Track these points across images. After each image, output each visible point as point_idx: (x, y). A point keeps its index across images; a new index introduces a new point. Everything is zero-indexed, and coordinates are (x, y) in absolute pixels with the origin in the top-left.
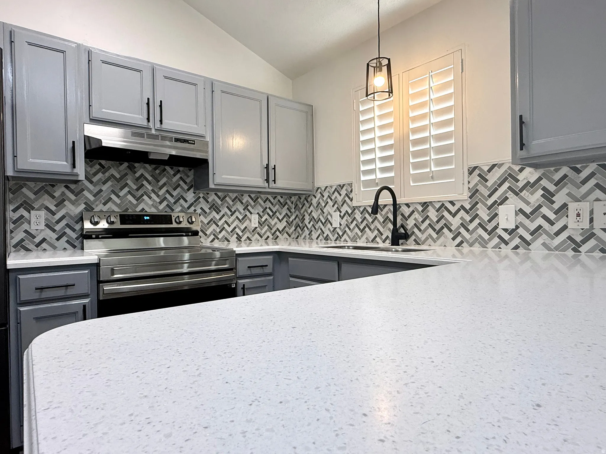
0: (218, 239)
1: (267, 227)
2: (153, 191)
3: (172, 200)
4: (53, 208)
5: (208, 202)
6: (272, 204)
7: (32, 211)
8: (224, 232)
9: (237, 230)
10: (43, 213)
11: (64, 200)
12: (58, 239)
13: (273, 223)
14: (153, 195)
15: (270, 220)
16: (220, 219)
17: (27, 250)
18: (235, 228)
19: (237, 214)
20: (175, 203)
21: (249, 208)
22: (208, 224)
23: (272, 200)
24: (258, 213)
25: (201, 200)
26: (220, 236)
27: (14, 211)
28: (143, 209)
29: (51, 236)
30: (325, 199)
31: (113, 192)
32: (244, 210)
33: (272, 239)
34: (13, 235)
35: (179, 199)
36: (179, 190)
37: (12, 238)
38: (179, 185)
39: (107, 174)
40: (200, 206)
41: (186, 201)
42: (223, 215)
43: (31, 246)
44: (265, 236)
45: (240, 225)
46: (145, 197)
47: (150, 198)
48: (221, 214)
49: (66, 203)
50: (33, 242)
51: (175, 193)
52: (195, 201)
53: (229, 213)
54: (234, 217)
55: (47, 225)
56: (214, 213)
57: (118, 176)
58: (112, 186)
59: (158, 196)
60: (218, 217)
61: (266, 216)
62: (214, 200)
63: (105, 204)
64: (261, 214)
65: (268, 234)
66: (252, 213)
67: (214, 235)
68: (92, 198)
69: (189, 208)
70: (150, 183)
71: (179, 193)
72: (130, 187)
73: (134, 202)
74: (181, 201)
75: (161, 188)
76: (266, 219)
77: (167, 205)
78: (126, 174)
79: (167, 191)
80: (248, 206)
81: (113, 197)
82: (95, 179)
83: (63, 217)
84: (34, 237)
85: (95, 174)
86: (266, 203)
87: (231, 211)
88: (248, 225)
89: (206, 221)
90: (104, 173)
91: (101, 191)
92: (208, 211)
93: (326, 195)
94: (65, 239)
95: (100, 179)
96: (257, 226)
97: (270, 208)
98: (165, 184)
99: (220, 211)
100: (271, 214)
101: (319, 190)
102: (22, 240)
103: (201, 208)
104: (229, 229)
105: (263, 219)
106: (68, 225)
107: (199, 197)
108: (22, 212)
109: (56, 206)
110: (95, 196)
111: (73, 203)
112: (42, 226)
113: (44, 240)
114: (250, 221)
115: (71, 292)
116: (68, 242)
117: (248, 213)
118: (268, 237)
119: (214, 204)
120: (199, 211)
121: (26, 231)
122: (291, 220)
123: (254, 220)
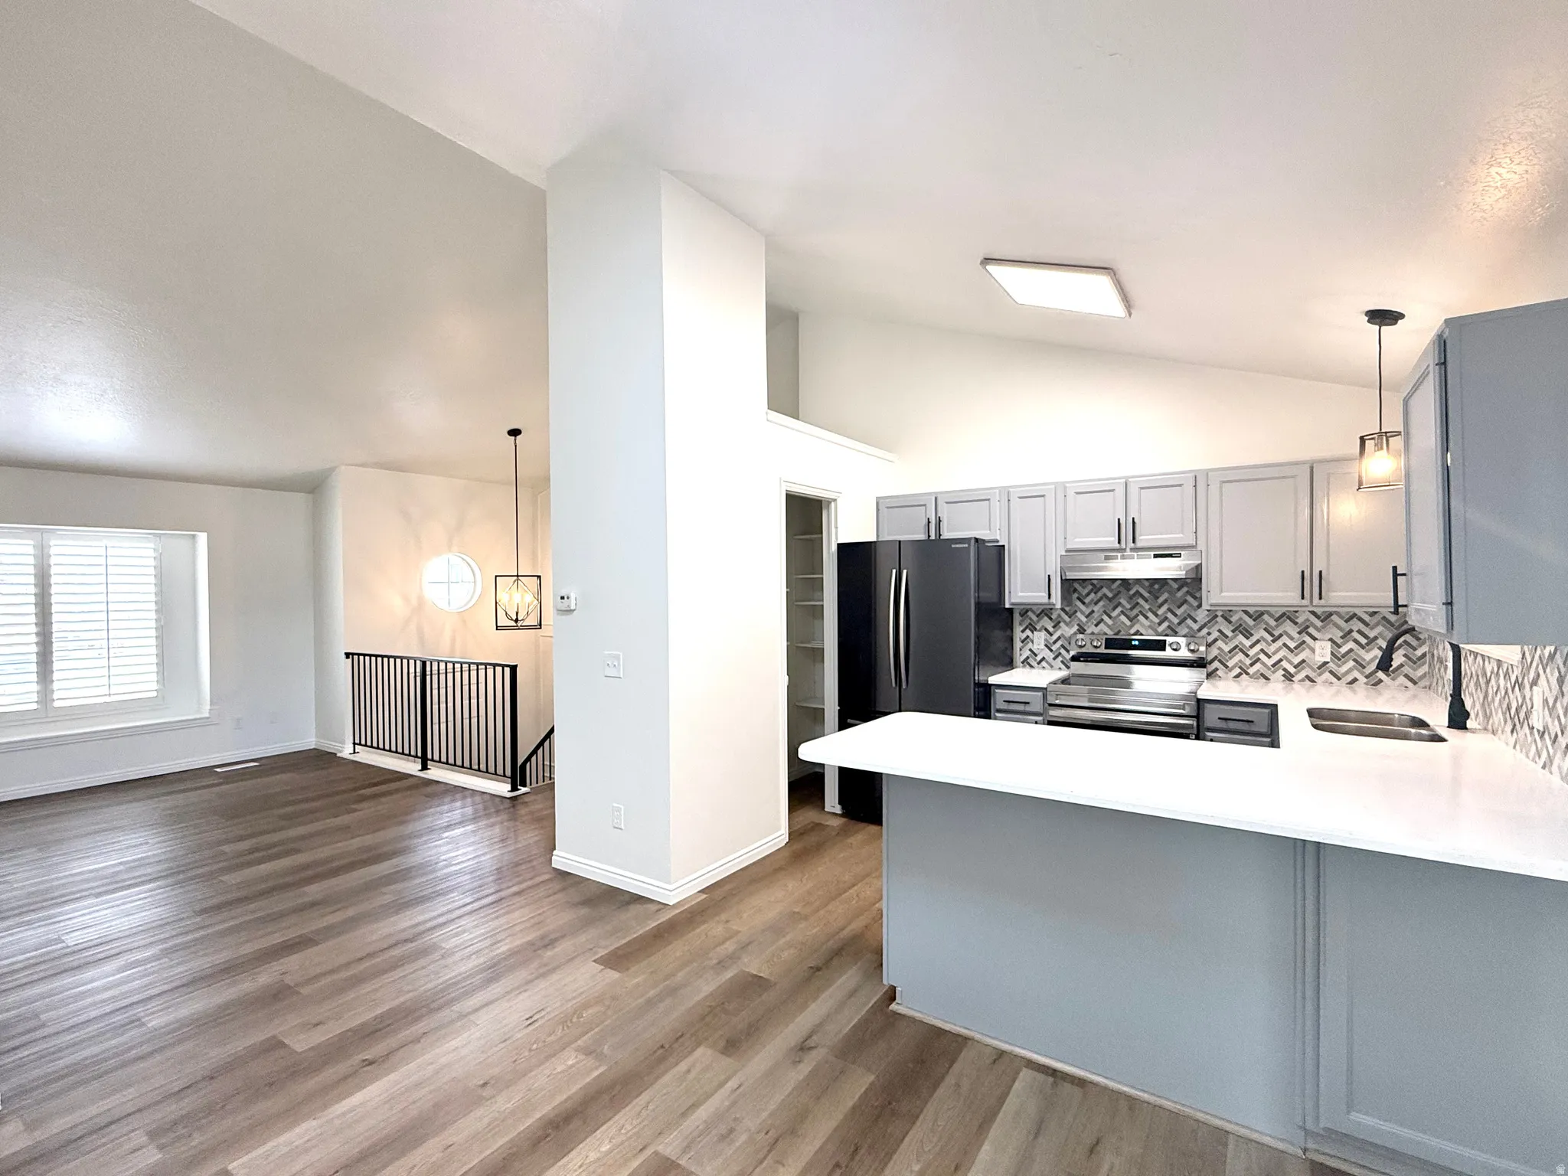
0: (1247, 674)
1: (1351, 663)
2: (1150, 610)
3: (1176, 621)
4: (1051, 630)
5: (1230, 622)
6: (1366, 624)
7: (1035, 632)
8: (1258, 666)
9: (1284, 664)
10: (1043, 634)
11: (1059, 622)
12: (1054, 659)
14: (1150, 615)
15: (1362, 652)
16: (1252, 646)
17: (1031, 666)
18: (1281, 660)
19: (1285, 639)
20: (1179, 624)
21: (1311, 630)
22: (1230, 652)
23: (1367, 618)
24: (1331, 640)
25: (1219, 619)
26: (1251, 671)
27: (1023, 631)
28: (1138, 631)
29: (1050, 656)
31: (1105, 612)
32: (1300, 633)
33: (1366, 684)
34: (1022, 652)
35: (1185, 619)
36: (1185, 607)
37: (1021, 655)
38: (1185, 601)
39: (1100, 594)
40: (1217, 627)
41: (1195, 621)
42: (1258, 641)
43: (1034, 664)
44: (1350, 678)
45: (1290, 656)
46: (1141, 618)
47: (1147, 618)
48: (1254, 639)
49: (1062, 624)
50: (1035, 660)
51: (1179, 612)
52: (1209, 622)
53: (1270, 638)
54: (1279, 643)
55: (1046, 646)
56: (1241, 638)
57: (1110, 595)
58: (1104, 606)
59: (1156, 615)
60: (1248, 643)
61: (1351, 645)
62: (1241, 619)
63: (1096, 625)
64: (1339, 641)
65: (1356, 674)
66: (1317, 639)
67: (1240, 668)
68: (1084, 619)
69: (1200, 630)
70: (1146, 601)
71: (1185, 611)
72: (1123, 606)
73: (1128, 623)
74: (1189, 621)
75: (1160, 606)
76: (1351, 650)
77: (1169, 627)
78: (1119, 592)
79: (1169, 610)
80: (1308, 627)
81: (1105, 618)
82: (1087, 601)
83: (1059, 638)
84: (1036, 655)
85: (1088, 594)
86: (1351, 622)
87: (1272, 635)
88: (1307, 657)
89: (1227, 649)
90: (1095, 593)
91: (1093, 611)
92: (1230, 634)
94: (1060, 658)
95: (1092, 600)
96: (1329, 660)
97: (1360, 632)
98: (1166, 601)
99: (1252, 635)
100: (1363, 641)
102: (1028, 658)
103: (1220, 631)
104: (1270, 662)
105: (1344, 650)
106: (1063, 646)
107: (1216, 616)
108: (1028, 632)
109: (1054, 627)
110: (1087, 617)
111: (1067, 624)
112: (1042, 646)
113: (1044, 658)
114: (1313, 651)
115: (1028, 708)
116: (1062, 662)
117: (1308, 639)
118: (1355, 680)
119: (1241, 625)
120: (1215, 634)
121: (1030, 650)
122: (1419, 653)
123: (1322, 651)
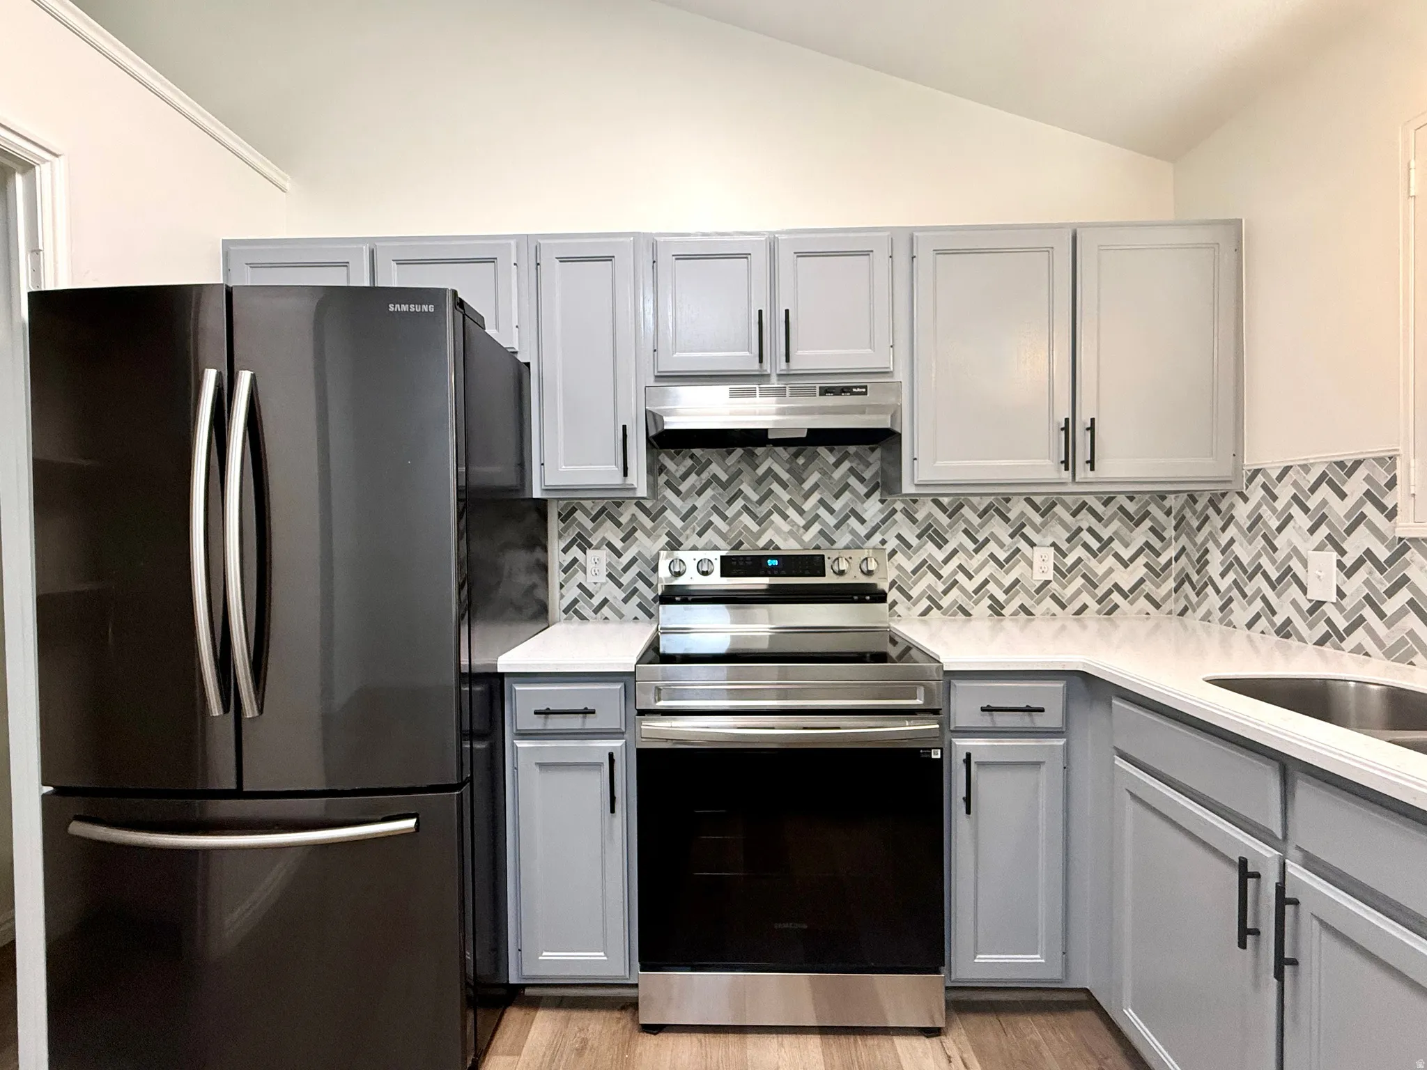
0: (940, 607)
1: (1080, 581)
2: (791, 502)
3: (832, 521)
4: (619, 545)
5: (914, 521)
6: (1100, 519)
7: (588, 551)
8: (955, 592)
9: (992, 587)
10: (604, 554)
11: (634, 530)
12: (625, 600)
13: (1100, 569)
14: (791, 512)
15: (1093, 563)
16: (946, 561)
17: (583, 618)
18: (986, 582)
19: (992, 547)
20: (837, 526)
21: (1027, 530)
22: (914, 572)
23: (1099, 508)
24: (1054, 545)
25: (899, 516)
26: (945, 602)
27: (565, 550)
28: (771, 542)
29: (617, 594)
30: (1279, 505)
31: (715, 508)
32: (1012, 536)
33: (1099, 612)
34: (563, 591)
35: (847, 517)
36: (847, 495)
37: (562, 596)
38: (847, 486)
39: (705, 476)
40: (894, 532)
41: (863, 521)
42: (955, 552)
43: (587, 612)
44: (1076, 605)
45: (999, 574)
46: (775, 517)
47: (785, 517)
48: (949, 548)
49: (638, 534)
50: (590, 605)
51: (837, 505)
52: (884, 521)
53: (971, 546)
54: (984, 554)
55: (610, 576)
56: (930, 547)
57: (724, 477)
58: (713, 497)
59: (801, 512)
60: (940, 556)
61: (1079, 552)
62: (930, 515)
63: (700, 534)
64: (1064, 546)
65: (1085, 598)
66: (1035, 545)
67: (929, 598)
68: (679, 524)
69: (869, 536)
70: (784, 485)
71: (846, 505)
72: (746, 498)
73: (754, 527)
74: (853, 522)
75: (807, 496)
76: (1079, 560)
77: (821, 532)
78: (740, 472)
79: (822, 502)
80: (1023, 525)
81: (715, 519)
82: (683, 487)
83: (633, 561)
84: (591, 596)
85: (684, 477)
86: (1079, 517)
87: (975, 541)
88: (1022, 575)
89: (909, 566)
90: (698, 474)
91: (694, 508)
92: (914, 541)
93: (1285, 492)
94: (635, 600)
95: (693, 486)
96: (1051, 578)
97: (1090, 530)
98: (816, 487)
99: (946, 542)
100: (1095, 545)
101: (1260, 479)
102: (575, 601)
103: (899, 537)
104: (971, 586)
105: (1070, 560)
106: (640, 575)
107: (894, 511)
108: (575, 552)
109: (623, 540)
110: (684, 519)
111: (648, 534)
112: (603, 578)
113: (605, 601)
114: (1031, 565)
115: (591, 723)
116: (640, 606)
117: (1023, 545)
118: (1085, 607)
119: (930, 526)
120: (893, 543)
121: (580, 586)
122: (1163, 560)
123: (1042, 563)
